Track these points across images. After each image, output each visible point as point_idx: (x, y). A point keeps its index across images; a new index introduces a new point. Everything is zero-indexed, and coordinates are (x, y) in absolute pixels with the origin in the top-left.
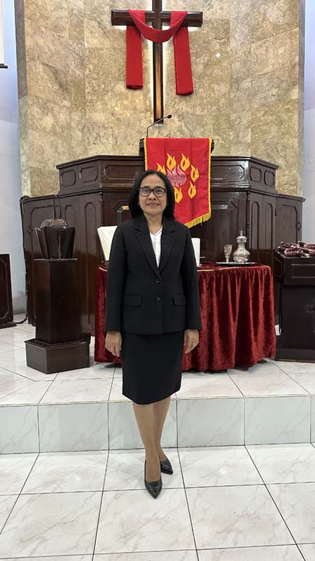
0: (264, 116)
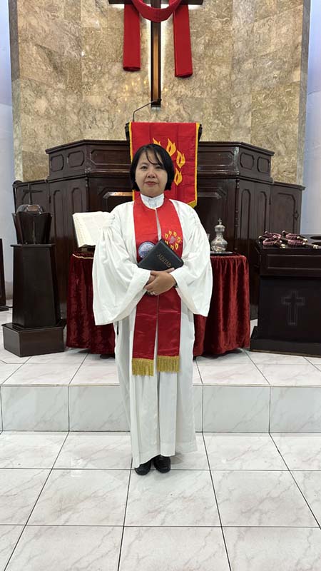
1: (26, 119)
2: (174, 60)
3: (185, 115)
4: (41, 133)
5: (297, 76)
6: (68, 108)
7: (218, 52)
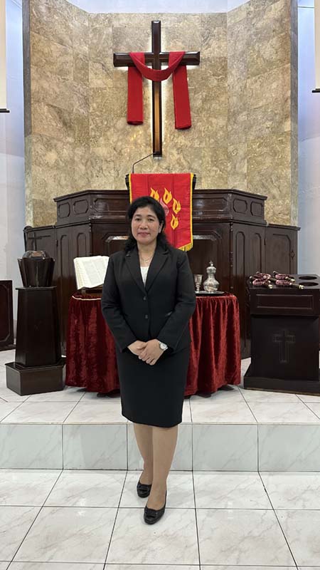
0: (259, 147)
1: (36, 170)
2: (174, 115)
3: (185, 163)
4: (51, 182)
5: (287, 126)
6: (76, 159)
7: (215, 105)
